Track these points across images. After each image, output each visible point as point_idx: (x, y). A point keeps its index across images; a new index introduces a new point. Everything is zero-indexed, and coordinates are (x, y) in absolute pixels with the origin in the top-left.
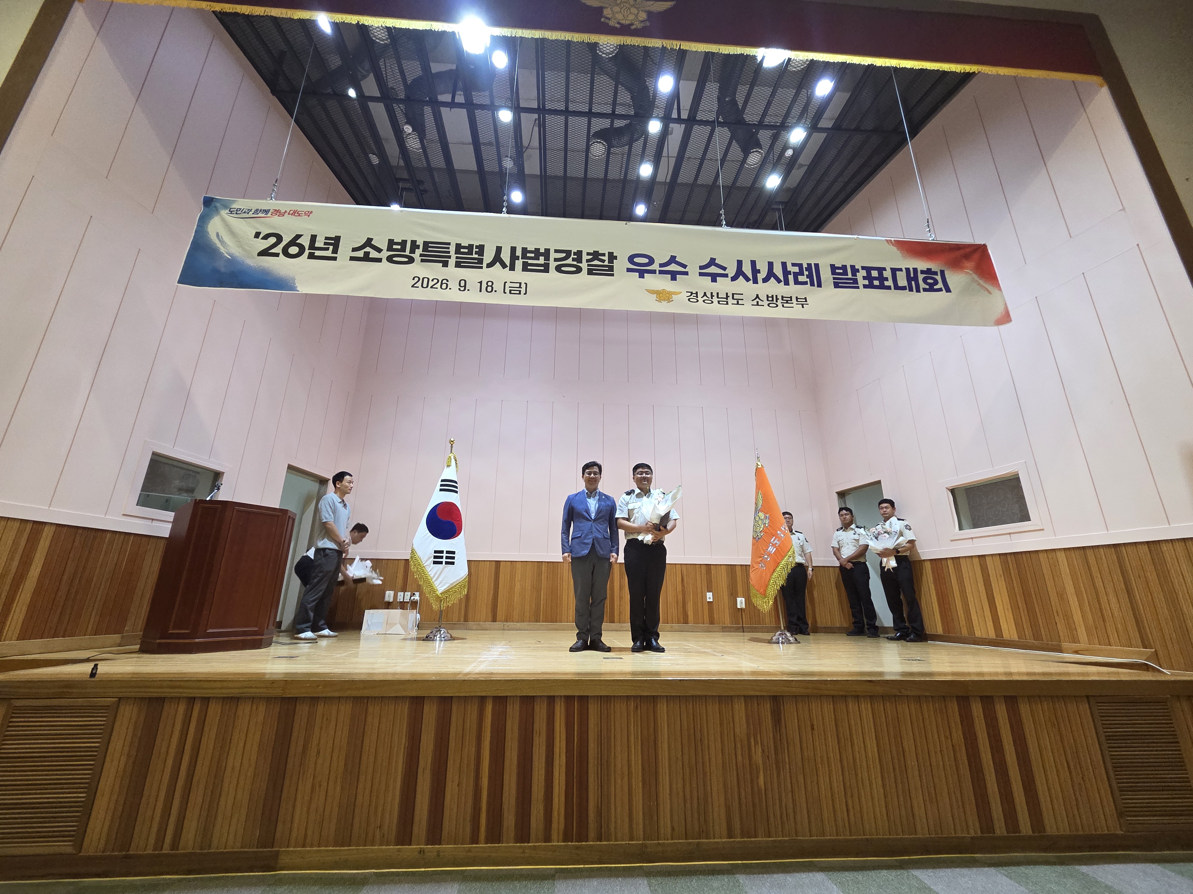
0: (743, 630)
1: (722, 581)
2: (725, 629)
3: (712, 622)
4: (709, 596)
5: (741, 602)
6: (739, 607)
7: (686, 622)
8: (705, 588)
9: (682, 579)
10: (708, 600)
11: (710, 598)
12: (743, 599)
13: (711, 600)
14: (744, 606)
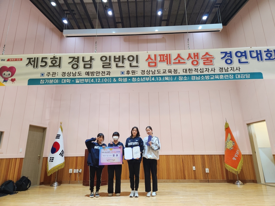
0: (208, 182)
1: (199, 162)
2: (201, 181)
3: (195, 178)
4: (194, 168)
5: (207, 170)
6: (206, 172)
7: (185, 178)
8: (192, 165)
9: (183, 161)
10: (194, 170)
11: (194, 169)
12: (208, 169)
13: (195, 169)
14: (208, 172)
